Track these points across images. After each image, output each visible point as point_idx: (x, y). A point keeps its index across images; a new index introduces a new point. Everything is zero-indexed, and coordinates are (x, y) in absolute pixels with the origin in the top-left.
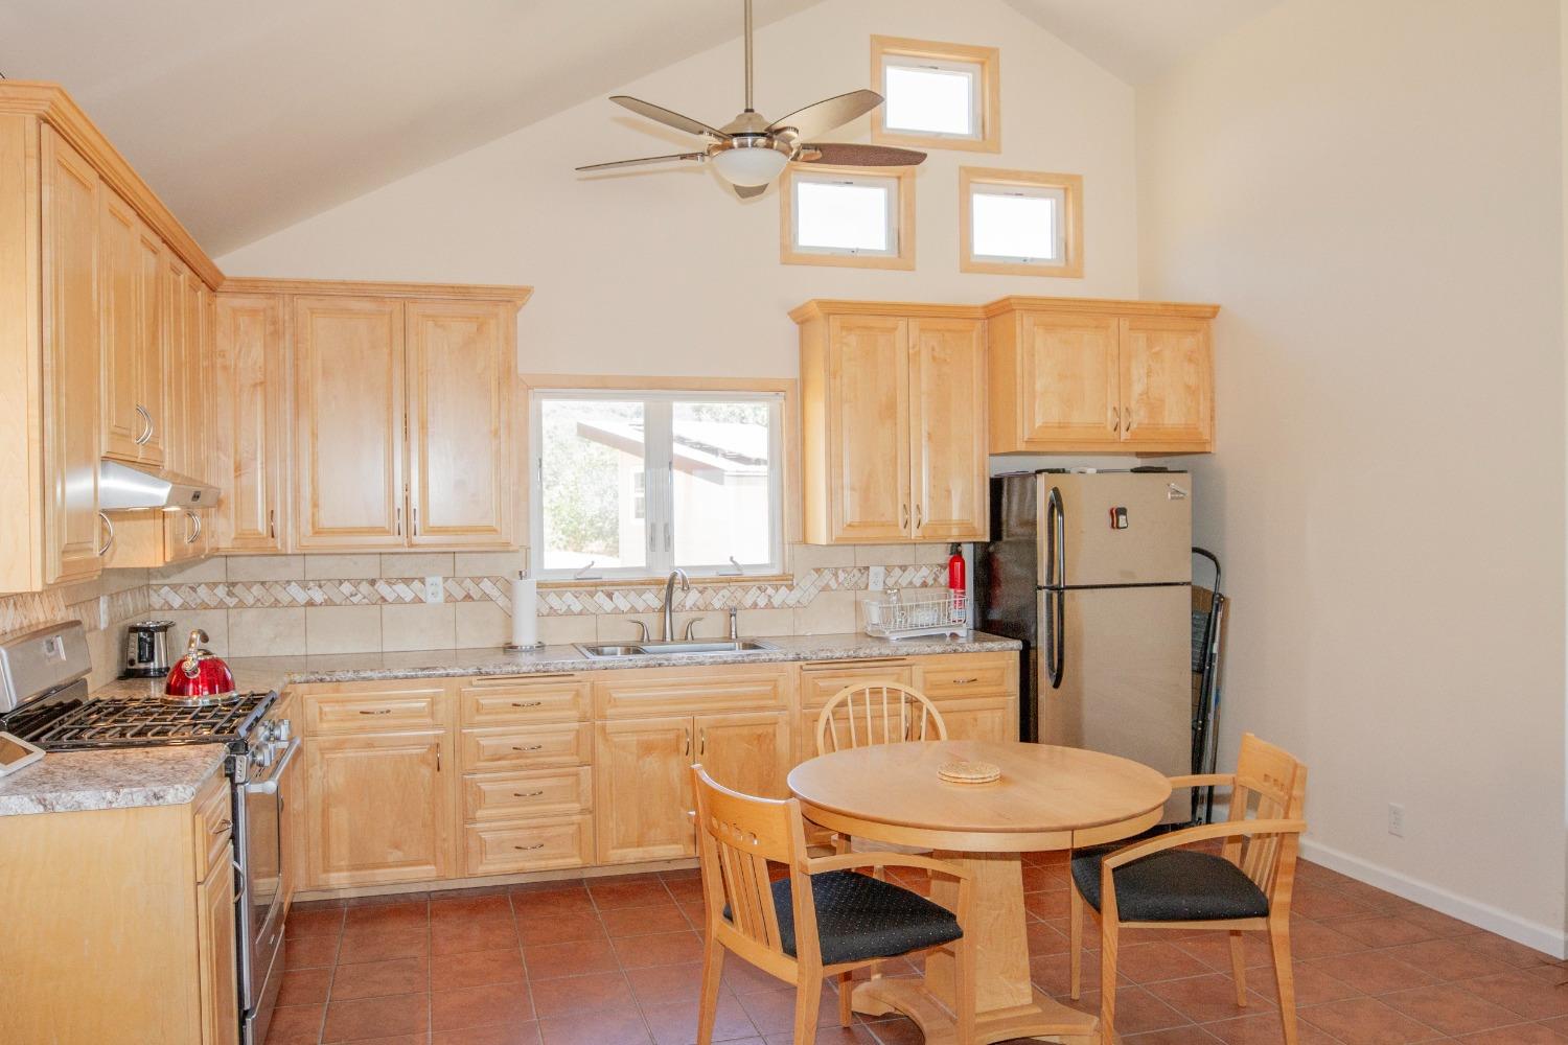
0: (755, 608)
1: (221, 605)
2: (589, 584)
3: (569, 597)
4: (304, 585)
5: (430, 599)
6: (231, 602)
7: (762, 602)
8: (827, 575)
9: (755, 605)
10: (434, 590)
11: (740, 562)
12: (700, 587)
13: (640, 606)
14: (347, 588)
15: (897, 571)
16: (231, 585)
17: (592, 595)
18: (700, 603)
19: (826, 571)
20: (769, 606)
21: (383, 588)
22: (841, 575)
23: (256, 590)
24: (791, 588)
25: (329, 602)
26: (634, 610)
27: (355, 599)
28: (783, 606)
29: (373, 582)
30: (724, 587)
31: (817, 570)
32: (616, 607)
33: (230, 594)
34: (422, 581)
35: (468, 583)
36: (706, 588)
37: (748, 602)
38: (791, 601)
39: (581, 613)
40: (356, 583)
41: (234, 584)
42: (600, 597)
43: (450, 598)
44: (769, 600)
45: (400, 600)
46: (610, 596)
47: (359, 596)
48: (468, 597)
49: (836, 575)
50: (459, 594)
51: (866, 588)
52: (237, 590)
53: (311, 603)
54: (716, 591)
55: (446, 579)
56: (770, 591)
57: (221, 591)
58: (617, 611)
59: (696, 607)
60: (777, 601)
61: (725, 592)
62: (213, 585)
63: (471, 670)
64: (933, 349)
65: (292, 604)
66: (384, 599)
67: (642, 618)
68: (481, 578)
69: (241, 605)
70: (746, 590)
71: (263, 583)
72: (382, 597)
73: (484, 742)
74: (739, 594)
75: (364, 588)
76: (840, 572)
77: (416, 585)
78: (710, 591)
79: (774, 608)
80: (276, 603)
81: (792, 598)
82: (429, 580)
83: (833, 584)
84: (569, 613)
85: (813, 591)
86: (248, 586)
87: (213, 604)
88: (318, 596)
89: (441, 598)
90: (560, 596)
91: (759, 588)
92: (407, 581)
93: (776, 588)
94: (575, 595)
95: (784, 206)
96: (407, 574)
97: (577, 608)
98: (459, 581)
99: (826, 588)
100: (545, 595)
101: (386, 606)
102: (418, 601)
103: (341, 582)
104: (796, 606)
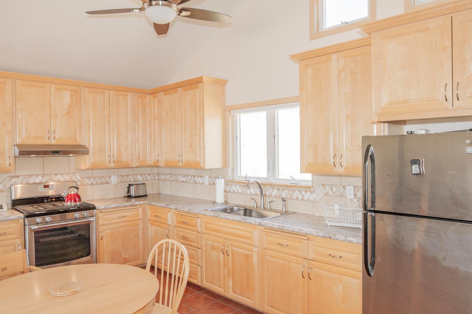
0: (297, 200)
1: (169, 180)
2: (247, 184)
3: (238, 186)
4: (182, 176)
5: (205, 184)
6: (171, 179)
7: (300, 198)
8: (328, 188)
9: (297, 198)
10: (206, 180)
11: (296, 178)
12: (278, 187)
14: (189, 178)
16: (171, 174)
17: (244, 186)
18: (277, 195)
19: (327, 186)
20: (303, 199)
21: (196, 179)
22: (334, 189)
23: (175, 177)
24: (312, 193)
25: (186, 182)
26: (256, 194)
27: (191, 181)
28: (309, 201)
29: (194, 176)
30: (286, 189)
31: (323, 185)
32: (251, 193)
34: (204, 177)
36: (279, 188)
37: (295, 197)
38: (312, 199)
39: (241, 193)
40: (191, 176)
43: (210, 184)
44: (303, 197)
45: (199, 183)
46: (250, 187)
47: (192, 181)
48: (214, 183)
49: (332, 188)
51: (346, 197)
52: (172, 176)
53: (183, 182)
54: (283, 190)
55: (209, 177)
56: (303, 193)
57: (169, 176)
58: (251, 194)
59: (276, 196)
60: (306, 198)
61: (286, 191)
65: (180, 181)
68: (217, 178)
69: (172, 181)
70: (294, 191)
71: (175, 175)
72: (196, 182)
74: (291, 192)
75: (193, 177)
76: (334, 187)
78: (281, 190)
79: (304, 200)
80: (178, 181)
81: (313, 197)
83: (330, 192)
84: (238, 193)
85: (321, 195)
88: (184, 179)
89: (208, 183)
90: (236, 186)
91: (299, 191)
92: (201, 177)
93: (306, 192)
94: (240, 186)
95: (312, 12)
96: (201, 175)
97: (240, 191)
98: (211, 178)
99: (327, 194)
100: (231, 185)
101: (197, 184)
102: (203, 183)
103: (188, 176)
104: (314, 202)
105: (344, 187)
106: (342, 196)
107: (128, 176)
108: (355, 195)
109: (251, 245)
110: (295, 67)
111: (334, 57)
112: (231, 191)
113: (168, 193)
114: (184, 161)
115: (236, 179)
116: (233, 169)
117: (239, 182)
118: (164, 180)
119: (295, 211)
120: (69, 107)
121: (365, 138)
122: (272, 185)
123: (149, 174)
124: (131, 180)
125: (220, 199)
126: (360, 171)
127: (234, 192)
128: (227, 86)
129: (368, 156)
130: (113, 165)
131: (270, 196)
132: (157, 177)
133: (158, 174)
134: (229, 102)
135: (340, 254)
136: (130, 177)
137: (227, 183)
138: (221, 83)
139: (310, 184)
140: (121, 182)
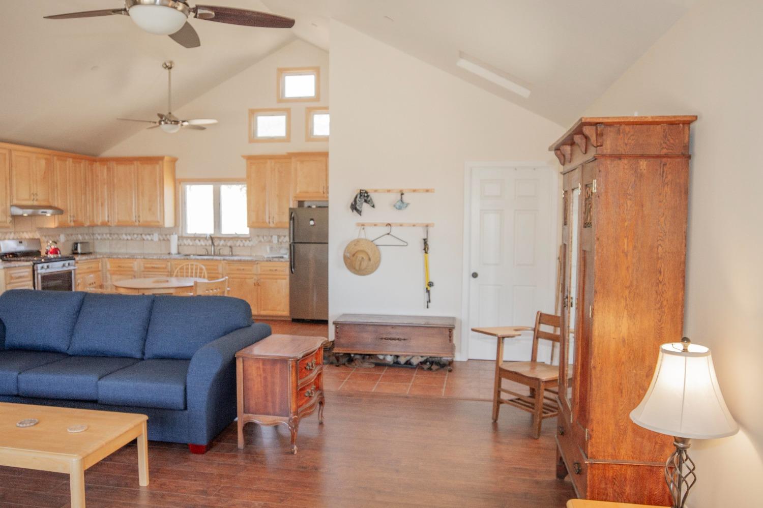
1: (108, 239)
2: (196, 238)
3: (189, 241)
4: (126, 234)
5: (155, 240)
6: (111, 238)
7: (242, 245)
8: (261, 237)
9: (239, 246)
10: (156, 237)
11: (238, 233)
13: (208, 244)
14: (135, 236)
15: (283, 237)
16: (111, 234)
17: (195, 240)
18: (225, 244)
19: (261, 235)
20: (244, 246)
21: (144, 236)
22: (265, 238)
23: (116, 236)
24: (250, 241)
25: (131, 239)
26: (206, 245)
27: (138, 239)
28: (248, 246)
29: (141, 235)
31: (258, 235)
33: (110, 236)
34: (153, 234)
35: (164, 236)
37: (238, 244)
38: (250, 245)
39: (191, 245)
40: (138, 235)
42: (197, 241)
43: (159, 240)
44: (244, 244)
45: (148, 240)
46: (199, 241)
48: (164, 240)
49: (263, 238)
50: (162, 238)
51: (272, 242)
52: (112, 235)
53: (127, 240)
54: (229, 240)
55: (157, 234)
56: (244, 241)
57: (108, 236)
58: (201, 245)
59: (223, 245)
60: (246, 245)
61: (231, 241)
62: (106, 234)
63: (142, 257)
65: (124, 240)
66: (144, 240)
68: (167, 235)
69: (113, 239)
70: (237, 241)
71: (117, 234)
74: (235, 242)
75: (140, 236)
77: (152, 236)
78: (227, 241)
80: (120, 239)
81: (250, 244)
83: (263, 240)
84: (189, 245)
85: (257, 242)
86: (114, 234)
87: (106, 238)
88: (129, 238)
89: (157, 239)
91: (241, 240)
92: (149, 235)
93: (246, 241)
94: (191, 240)
95: (250, 125)
96: (149, 233)
97: (191, 243)
98: (161, 235)
99: (260, 241)
100: (182, 240)
101: (145, 242)
102: (152, 240)
103: (134, 234)
104: (252, 247)
105: (272, 236)
106: (270, 242)
107: (72, 235)
108: (278, 241)
109: (218, 273)
110: (244, 161)
111: (269, 161)
112: (182, 244)
113: (108, 251)
114: (141, 221)
115: (184, 235)
116: (182, 227)
117: (191, 237)
118: (101, 239)
119: (238, 254)
120: (45, 173)
121: (290, 209)
122: (220, 238)
123: (87, 234)
124: (74, 238)
125: (174, 250)
126: (288, 225)
127: (185, 245)
128: (177, 163)
129: (292, 218)
130: (72, 224)
131: (218, 245)
132: (92, 237)
133: (93, 234)
134: (179, 175)
135: (275, 268)
136: (73, 236)
137: (179, 238)
138: (174, 161)
139: (249, 236)
140: (67, 241)
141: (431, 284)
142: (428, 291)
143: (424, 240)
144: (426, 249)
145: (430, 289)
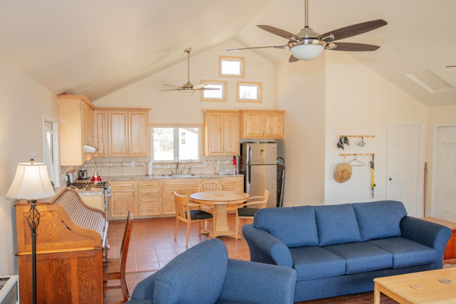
1: (94, 167)
2: (162, 163)
3: (158, 166)
4: (109, 163)
5: (132, 166)
6: (96, 166)
7: (196, 167)
8: (209, 162)
9: (195, 168)
10: (133, 164)
12: (184, 164)
13: (172, 167)
14: (117, 164)
15: (223, 161)
17: (163, 165)
18: (184, 167)
20: (197, 168)
21: (123, 164)
22: (212, 162)
23: (100, 164)
24: (202, 164)
25: (113, 166)
26: (171, 168)
27: (119, 166)
29: (122, 163)
31: (207, 161)
33: (95, 164)
34: (131, 162)
35: (139, 163)
37: (193, 167)
39: (161, 169)
40: (119, 163)
41: (96, 163)
42: (164, 166)
43: (136, 166)
45: (127, 166)
46: (166, 165)
48: (139, 166)
49: (211, 162)
50: (138, 165)
51: (217, 164)
52: (97, 164)
53: (110, 166)
54: (187, 165)
55: (135, 162)
56: (198, 165)
57: (94, 164)
58: (168, 168)
60: (199, 167)
61: (188, 165)
62: (92, 163)
64: (229, 119)
65: (107, 166)
66: (124, 166)
67: (172, 170)
68: (142, 162)
69: (97, 167)
70: (193, 165)
71: (101, 163)
73: (142, 192)
74: (191, 165)
75: (120, 164)
77: (130, 163)
78: (186, 165)
80: (104, 166)
81: (202, 166)
82: (132, 162)
83: (210, 164)
84: (159, 169)
85: (206, 165)
86: (99, 163)
87: (92, 166)
88: (112, 165)
89: (134, 165)
90: (157, 165)
91: (195, 164)
92: (128, 162)
93: (199, 164)
96: (128, 161)
97: (160, 167)
98: (138, 162)
99: (209, 164)
100: (154, 166)
101: (124, 167)
102: (130, 166)
103: (116, 163)
104: (203, 168)
106: (215, 164)
112: (156, 168)
125: (150, 173)
129: (249, 150)
135: (234, 181)
141: (375, 185)
142: (373, 189)
143: (371, 162)
144: (372, 167)
145: (374, 188)
